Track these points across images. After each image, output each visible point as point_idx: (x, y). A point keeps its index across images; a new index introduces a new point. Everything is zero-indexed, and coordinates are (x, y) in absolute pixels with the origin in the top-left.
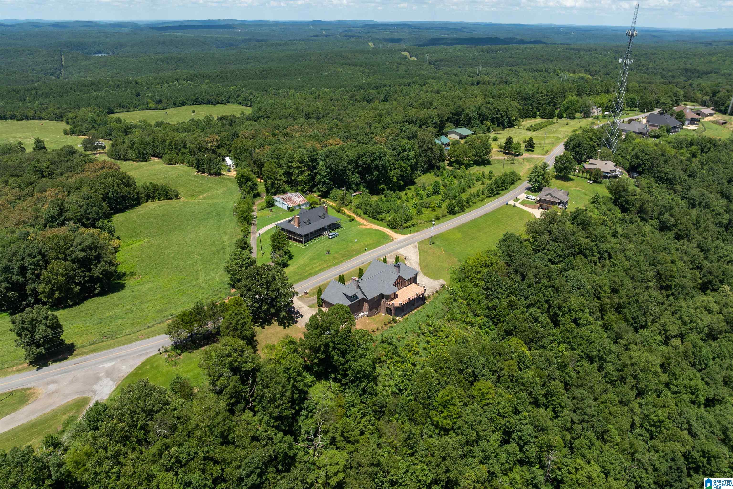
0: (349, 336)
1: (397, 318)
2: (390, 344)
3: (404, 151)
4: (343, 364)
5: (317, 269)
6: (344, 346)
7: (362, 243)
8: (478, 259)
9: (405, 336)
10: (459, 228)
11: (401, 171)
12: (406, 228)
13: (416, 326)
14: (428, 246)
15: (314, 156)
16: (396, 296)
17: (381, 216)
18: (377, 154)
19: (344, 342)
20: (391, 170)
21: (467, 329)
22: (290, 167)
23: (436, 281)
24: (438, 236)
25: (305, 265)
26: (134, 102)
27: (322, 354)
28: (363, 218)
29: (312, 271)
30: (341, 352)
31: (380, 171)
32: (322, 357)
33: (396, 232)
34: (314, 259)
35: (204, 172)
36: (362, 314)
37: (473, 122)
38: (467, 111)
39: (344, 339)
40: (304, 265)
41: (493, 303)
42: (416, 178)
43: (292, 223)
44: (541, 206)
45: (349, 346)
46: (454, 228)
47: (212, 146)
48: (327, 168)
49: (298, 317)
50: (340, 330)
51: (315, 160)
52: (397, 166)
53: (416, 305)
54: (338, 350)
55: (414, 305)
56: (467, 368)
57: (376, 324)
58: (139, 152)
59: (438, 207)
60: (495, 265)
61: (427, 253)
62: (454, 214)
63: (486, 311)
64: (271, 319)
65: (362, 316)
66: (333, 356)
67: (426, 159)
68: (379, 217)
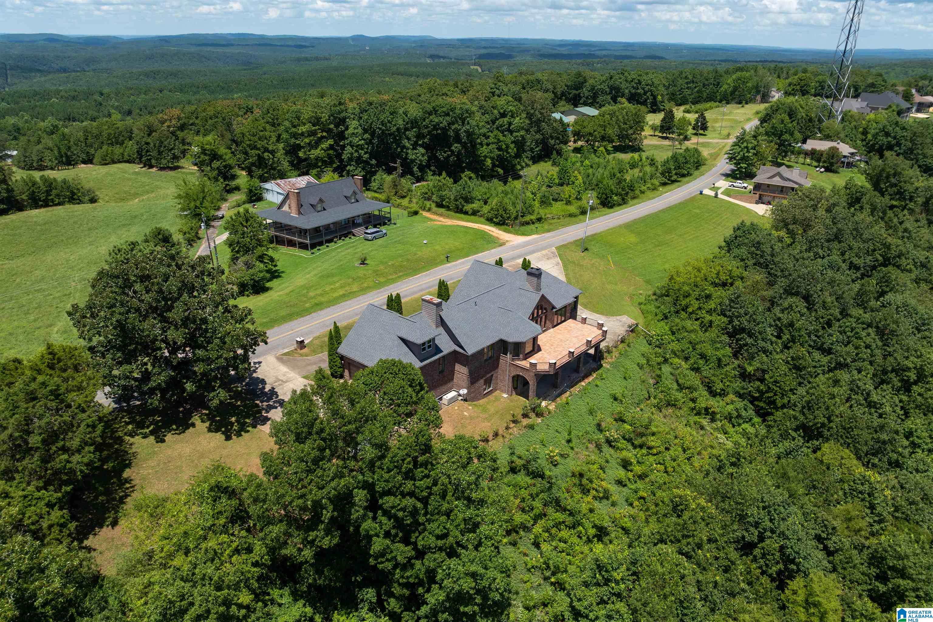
0: (425, 464)
1: (544, 404)
2: (538, 475)
3: (503, 115)
4: (408, 565)
5: (336, 295)
6: (409, 502)
7: (437, 247)
8: (699, 271)
9: (567, 450)
10: (630, 226)
11: (500, 149)
12: (527, 223)
13: (591, 421)
14: (577, 255)
15: (340, 113)
16: (536, 349)
17: (474, 206)
18: (458, 111)
19: (409, 486)
20: (481, 144)
21: (702, 428)
22: (295, 136)
23: (614, 318)
24: (593, 238)
25: (308, 287)
26: (91, 112)
27: (328, 532)
28: (435, 213)
29: (323, 299)
30: (399, 523)
31: (464, 145)
32: (326, 542)
33: (509, 232)
34: (329, 276)
35: (151, 167)
36: (453, 394)
37: (600, 99)
38: (591, 81)
39: (409, 475)
40: (304, 287)
41: (756, 364)
42: (523, 168)
43: (286, 208)
44: (760, 198)
45: (425, 501)
46: (620, 226)
47: (169, 127)
48: (365, 131)
49: (270, 408)
50: (393, 443)
51: (343, 121)
52: (491, 140)
53: (583, 369)
54: (386, 513)
55: (577, 371)
56: (761, 538)
57: (488, 419)
58: (60, 152)
59: (577, 198)
60: (739, 283)
61: (579, 265)
62: (611, 207)
63: (738, 384)
64: (188, 414)
65: (452, 401)
66: (369, 538)
67: (538, 136)
68: (469, 207)
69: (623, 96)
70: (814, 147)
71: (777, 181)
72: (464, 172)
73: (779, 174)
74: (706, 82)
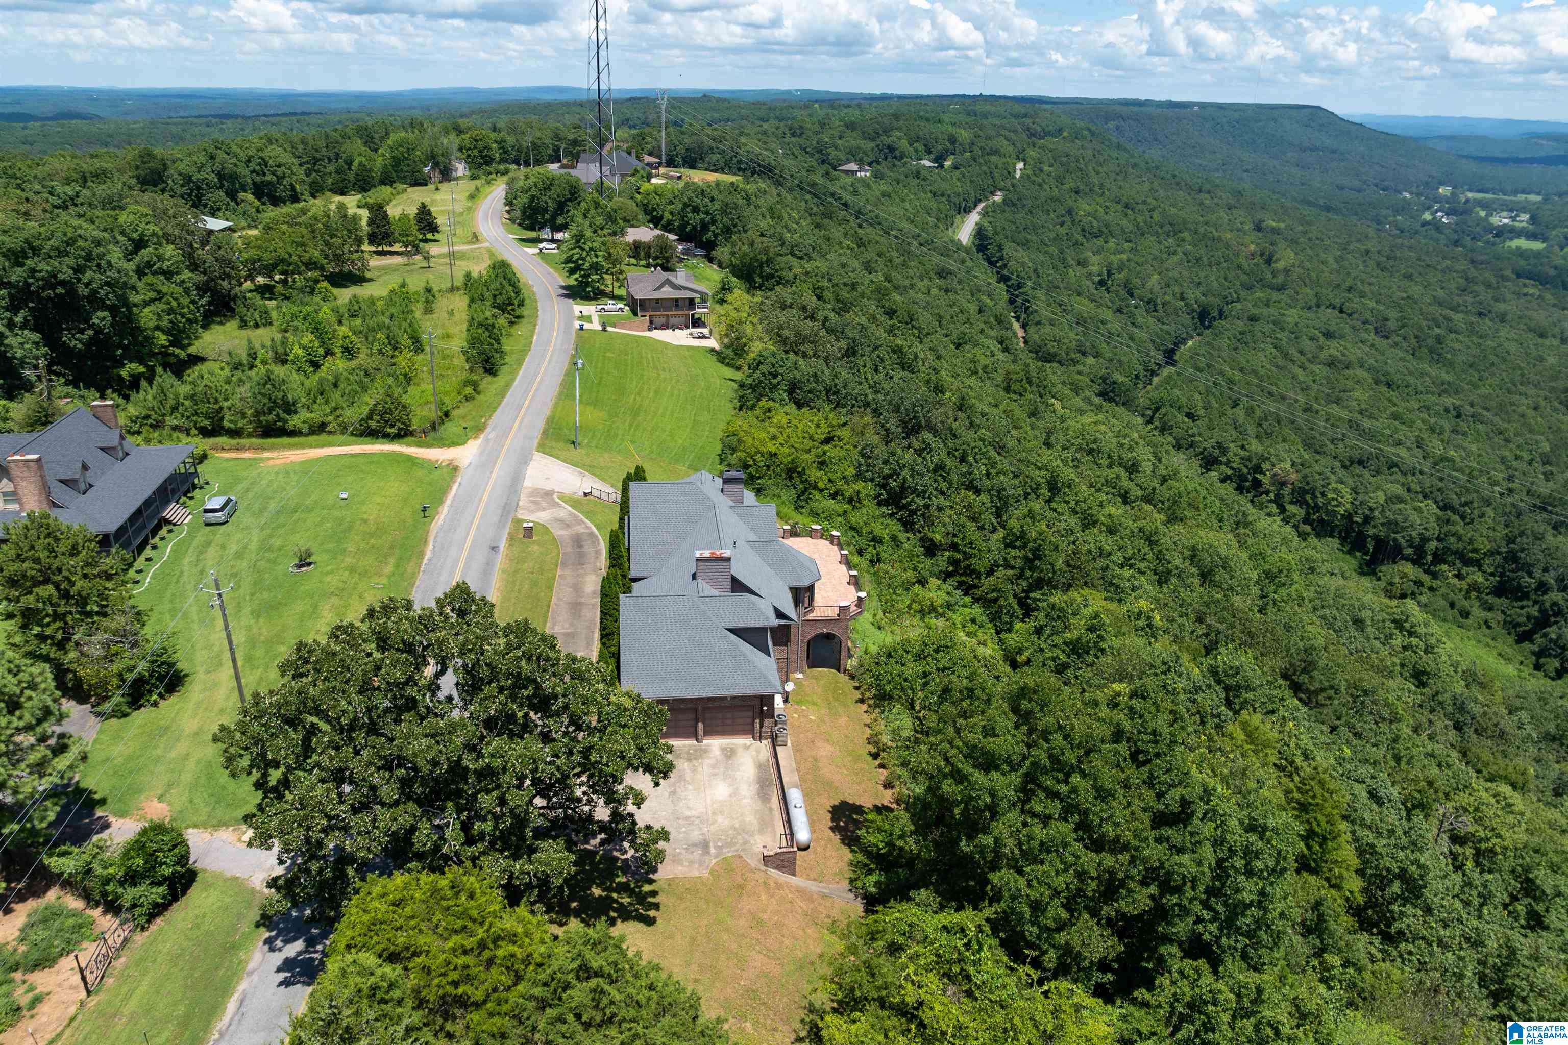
7: (377, 499)
10: (570, 396)
14: (577, 454)
17: (307, 416)
24: (555, 423)
44: (651, 321)
46: (560, 399)
61: (603, 468)
68: (297, 421)
69: (243, 189)
70: (637, 238)
71: (667, 292)
72: (123, 365)
73: (668, 282)
74: (317, 155)
